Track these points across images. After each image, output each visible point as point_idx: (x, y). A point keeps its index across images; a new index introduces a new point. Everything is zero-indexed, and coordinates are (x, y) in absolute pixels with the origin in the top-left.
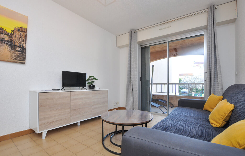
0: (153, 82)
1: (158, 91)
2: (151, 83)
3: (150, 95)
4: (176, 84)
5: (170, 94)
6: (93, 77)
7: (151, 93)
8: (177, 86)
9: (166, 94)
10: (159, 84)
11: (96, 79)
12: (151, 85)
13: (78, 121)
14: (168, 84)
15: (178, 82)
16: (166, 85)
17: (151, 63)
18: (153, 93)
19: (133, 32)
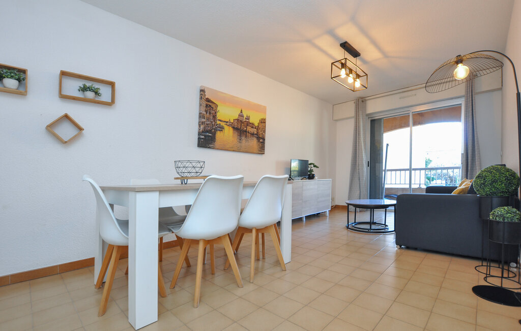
0: (387, 168)
1: (393, 182)
2: (384, 169)
3: (383, 188)
4: (420, 169)
5: (413, 186)
6: (313, 164)
7: (384, 186)
8: (423, 172)
9: (408, 186)
10: (396, 170)
11: (317, 167)
12: (384, 172)
13: (304, 216)
14: (410, 170)
15: (424, 167)
16: (408, 172)
17: (384, 134)
18: (386, 186)
19: (360, 100)
